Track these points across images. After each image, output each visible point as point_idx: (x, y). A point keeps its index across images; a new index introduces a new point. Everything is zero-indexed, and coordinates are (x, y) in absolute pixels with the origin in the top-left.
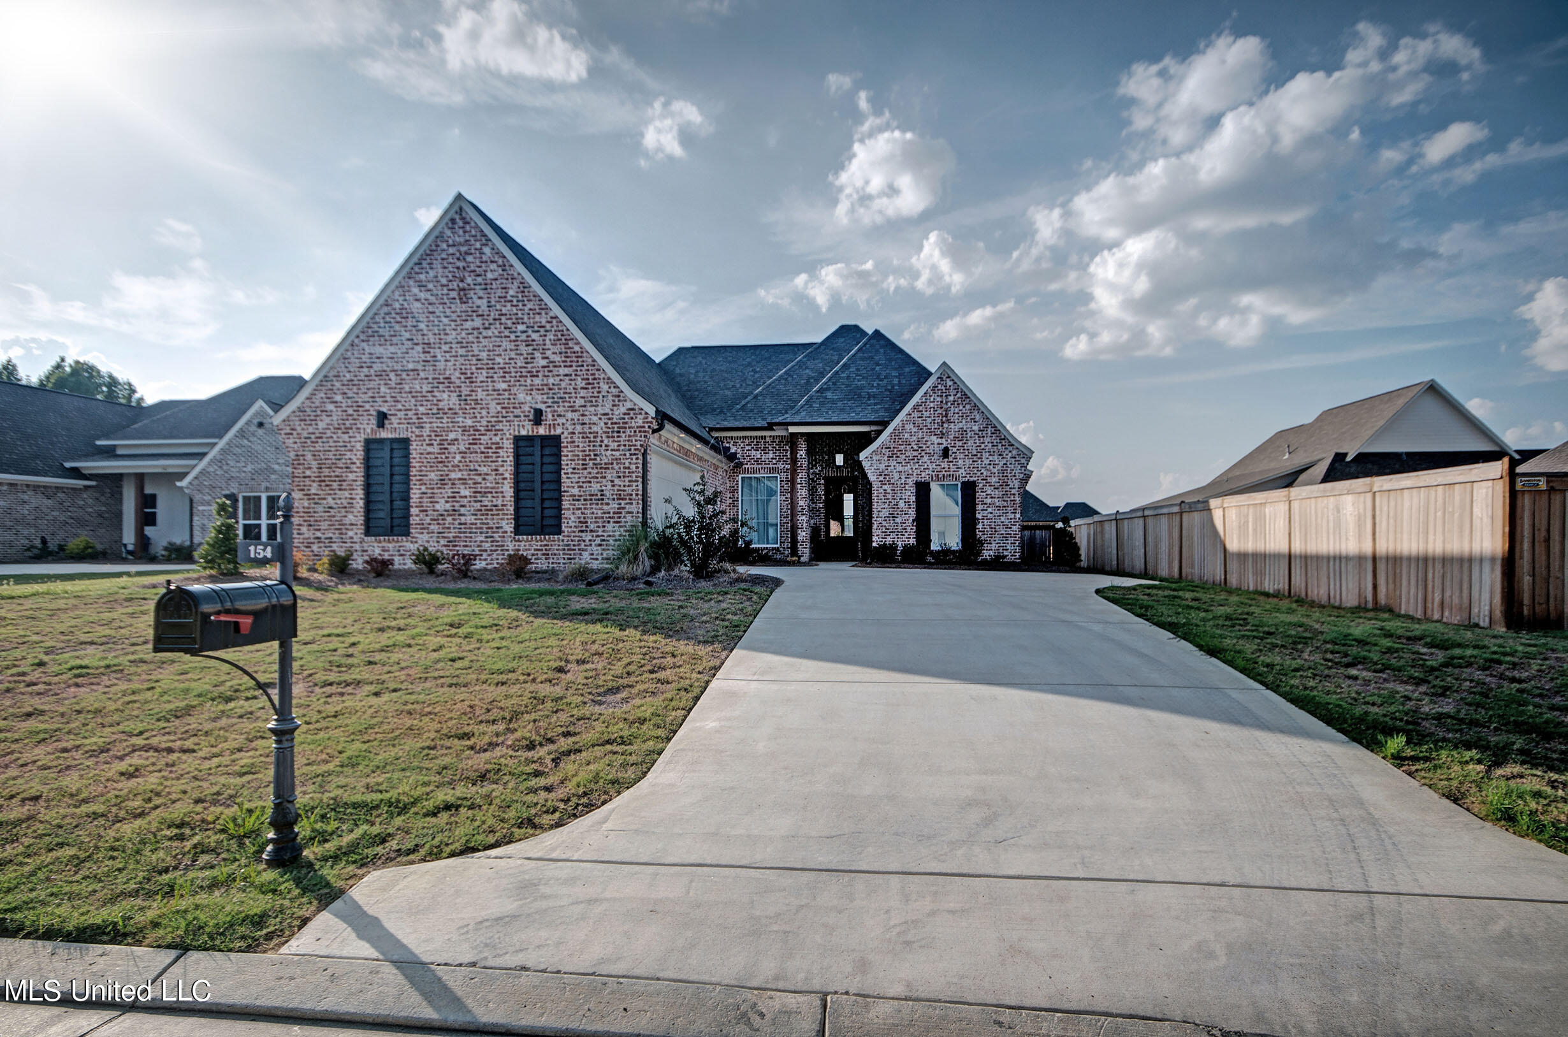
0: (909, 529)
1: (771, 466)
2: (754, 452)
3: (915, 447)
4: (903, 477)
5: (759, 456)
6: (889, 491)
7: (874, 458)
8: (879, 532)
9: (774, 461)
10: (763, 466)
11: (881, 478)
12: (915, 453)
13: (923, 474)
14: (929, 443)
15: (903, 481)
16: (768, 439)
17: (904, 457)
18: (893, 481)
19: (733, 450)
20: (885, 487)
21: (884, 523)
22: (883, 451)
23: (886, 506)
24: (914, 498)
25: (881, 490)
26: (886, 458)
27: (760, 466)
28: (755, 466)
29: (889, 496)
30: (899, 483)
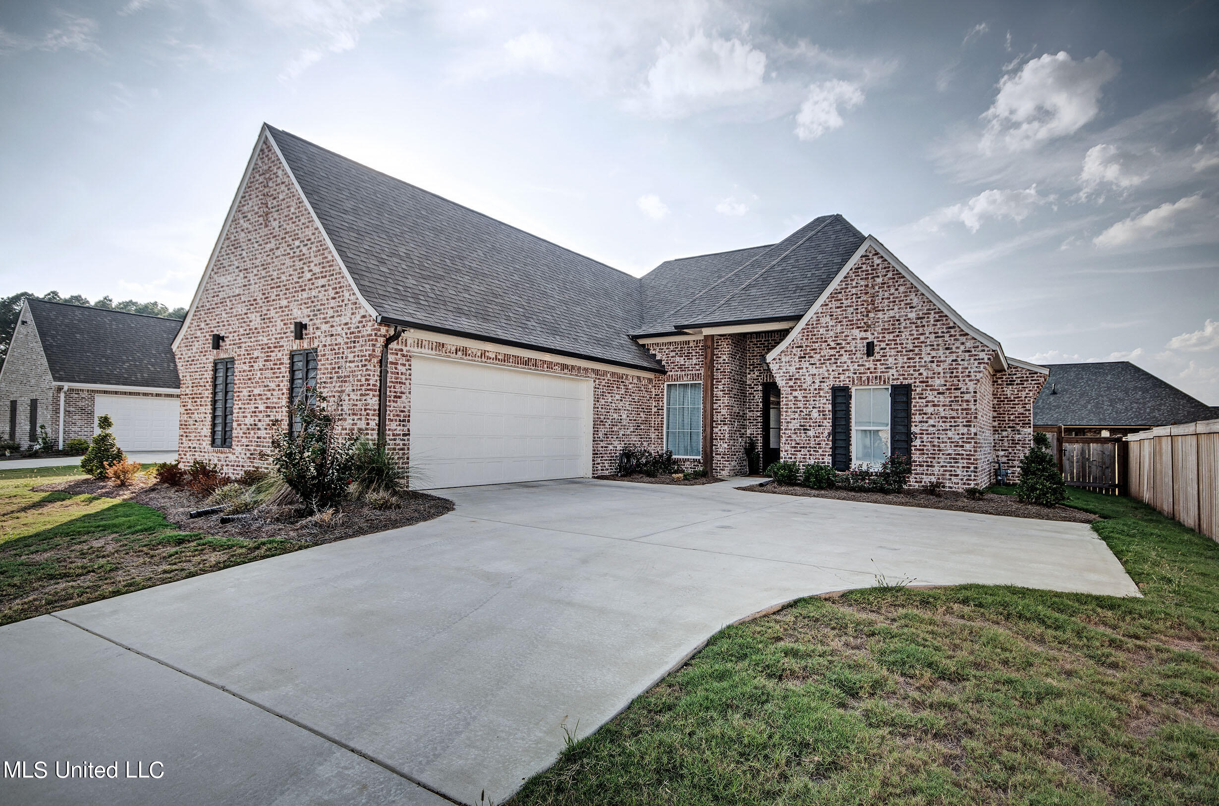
0: (823, 444)
1: (694, 372)
2: (678, 359)
3: (833, 344)
4: (817, 381)
5: (683, 363)
6: (800, 398)
7: (783, 360)
8: (787, 447)
9: (697, 367)
10: (687, 372)
11: (791, 383)
12: (832, 352)
13: (842, 377)
14: (850, 338)
15: (817, 387)
16: (691, 344)
17: (818, 356)
18: (804, 386)
19: (658, 358)
20: (795, 394)
21: (794, 436)
22: (794, 350)
23: (797, 416)
24: (830, 407)
25: (791, 398)
26: (797, 359)
27: (683, 373)
28: (679, 373)
29: (800, 405)
30: (812, 388)
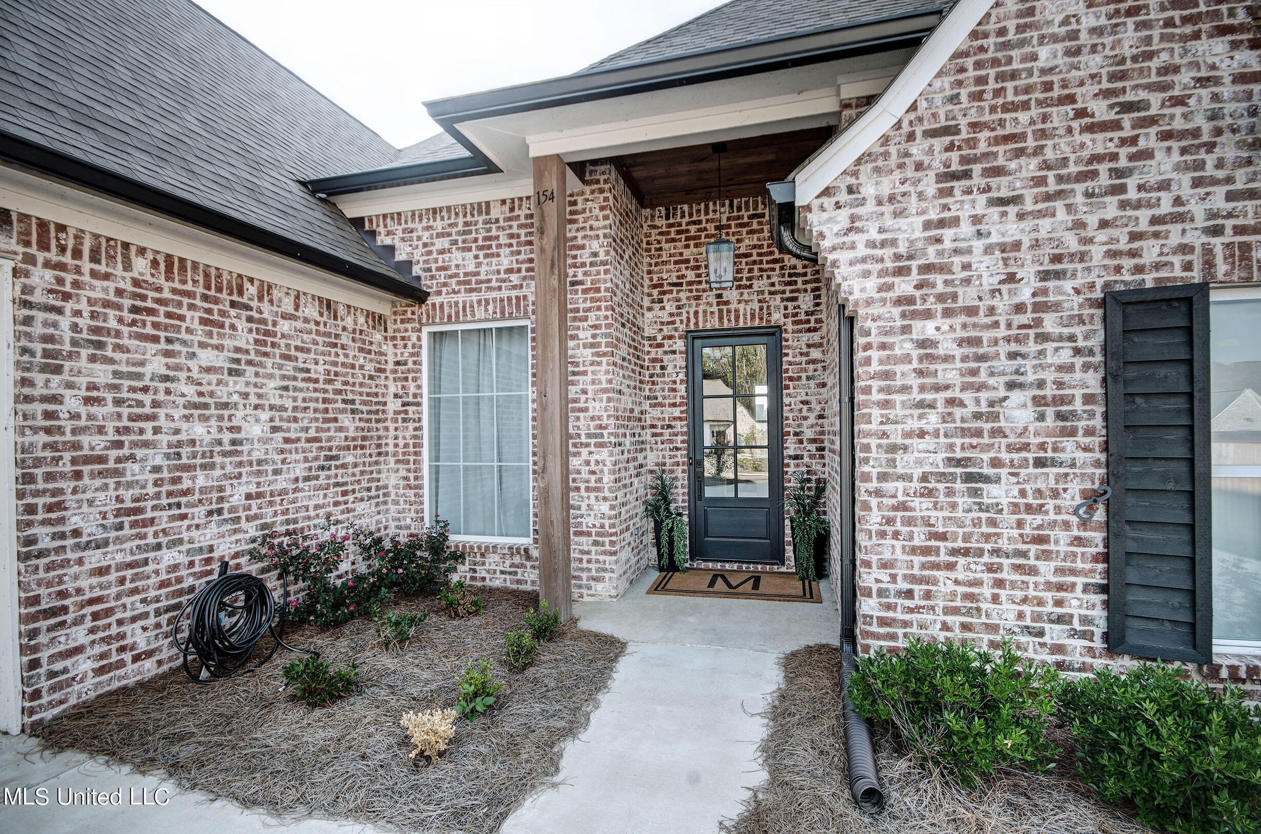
0: (1061, 541)
1: (504, 294)
2: (456, 257)
3: (1101, 110)
4: (1028, 273)
5: (471, 268)
6: (947, 346)
7: (869, 190)
8: (892, 549)
9: (515, 278)
10: (484, 295)
11: (905, 286)
12: (1099, 143)
13: (1151, 251)
14: (1185, 77)
15: (1025, 295)
16: (497, 212)
17: (1031, 166)
18: (967, 295)
19: (401, 256)
20: (927, 329)
21: (921, 506)
22: (917, 150)
23: (933, 420)
24: (1093, 381)
25: (904, 346)
26: (930, 186)
27: (474, 297)
28: (461, 298)
29: (949, 374)
30: (1002, 304)
